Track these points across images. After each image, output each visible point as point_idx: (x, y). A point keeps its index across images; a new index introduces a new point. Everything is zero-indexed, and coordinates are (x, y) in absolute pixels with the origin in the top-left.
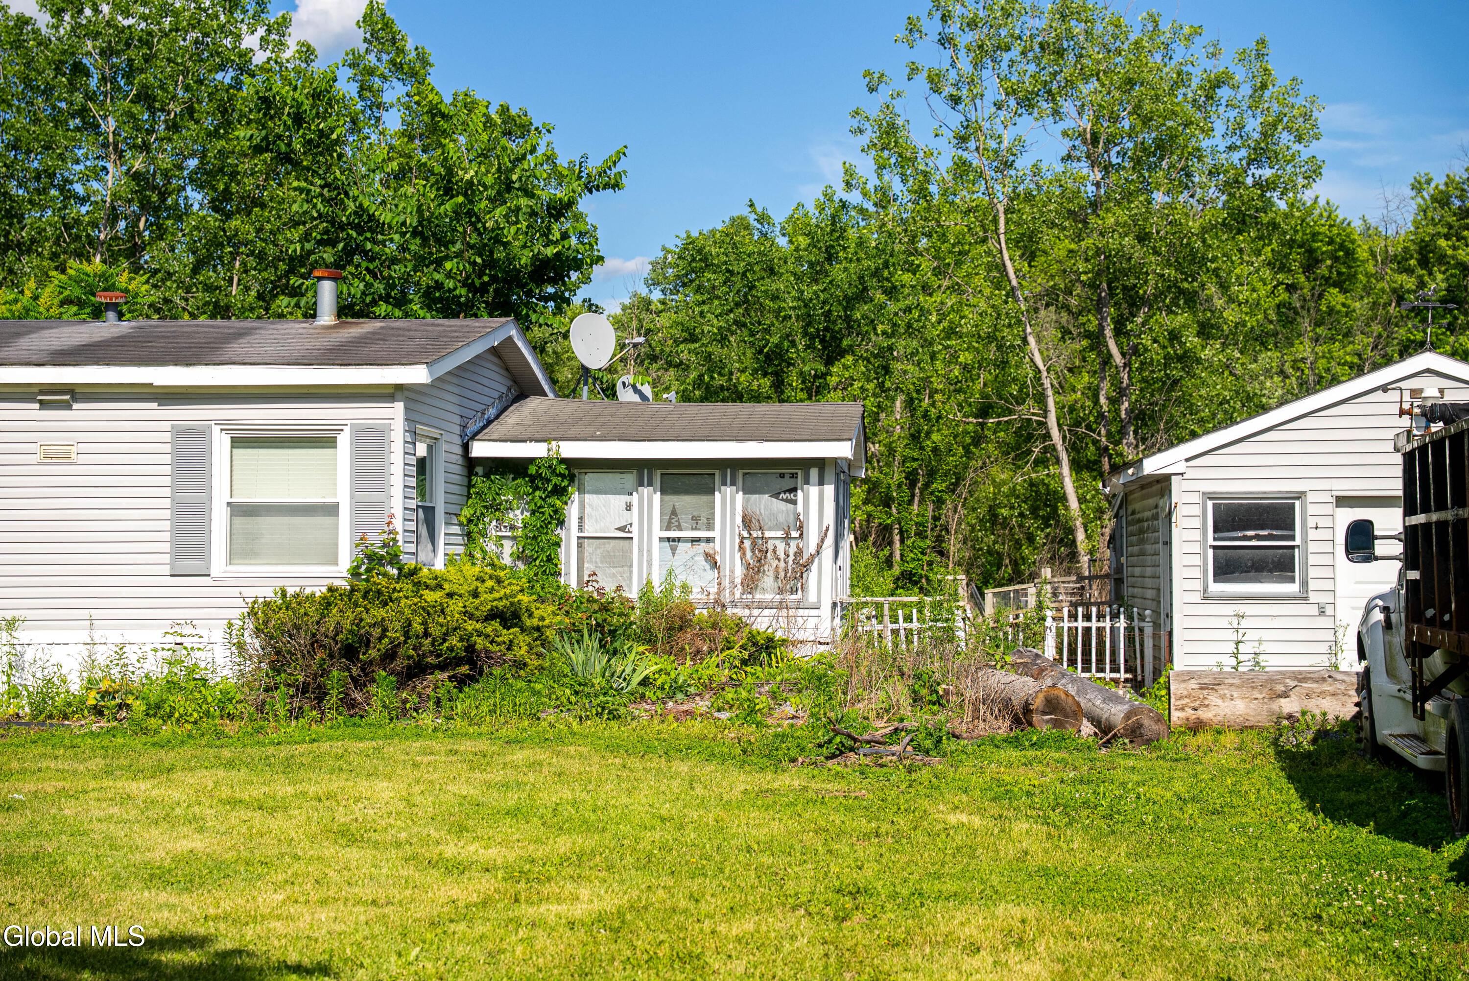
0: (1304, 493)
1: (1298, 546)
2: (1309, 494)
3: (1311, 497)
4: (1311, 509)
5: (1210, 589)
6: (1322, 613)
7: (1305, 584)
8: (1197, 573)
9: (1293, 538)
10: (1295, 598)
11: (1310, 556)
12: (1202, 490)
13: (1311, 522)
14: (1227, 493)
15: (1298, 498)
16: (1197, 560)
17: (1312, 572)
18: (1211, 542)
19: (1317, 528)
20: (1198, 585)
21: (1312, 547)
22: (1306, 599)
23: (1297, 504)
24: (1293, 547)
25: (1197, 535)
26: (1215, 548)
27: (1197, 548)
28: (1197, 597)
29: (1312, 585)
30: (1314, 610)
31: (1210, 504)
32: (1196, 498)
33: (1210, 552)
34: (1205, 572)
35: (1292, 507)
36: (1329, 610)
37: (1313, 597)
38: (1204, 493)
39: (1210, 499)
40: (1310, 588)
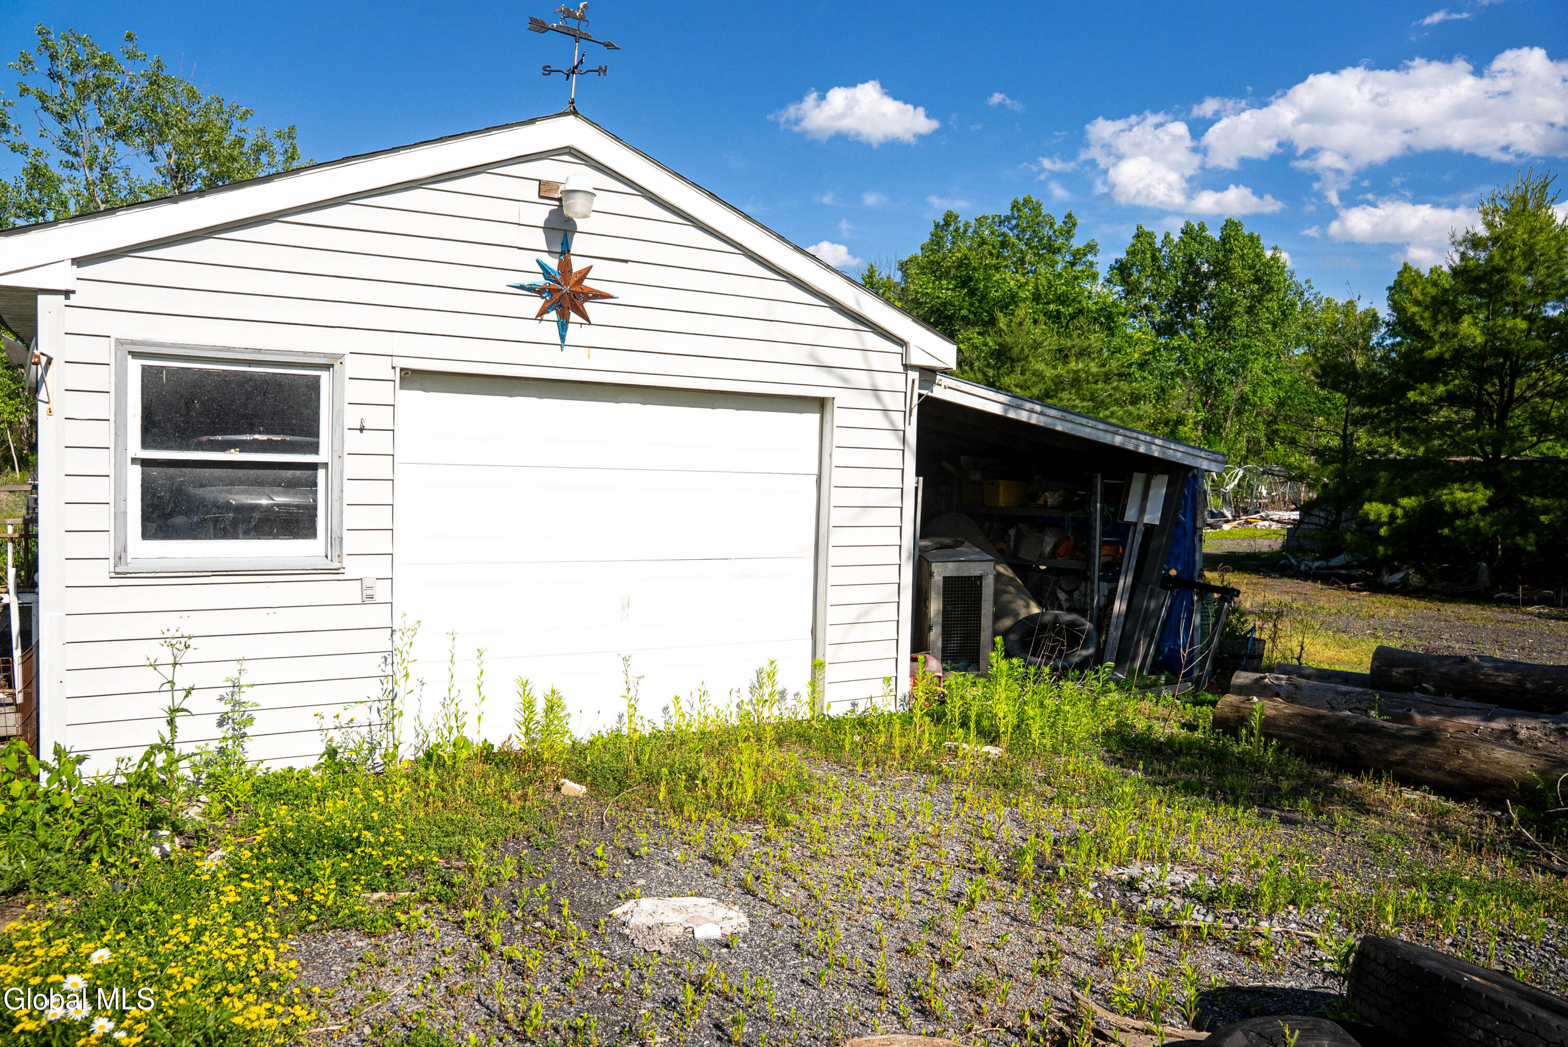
0: (340, 357)
1: (325, 465)
2: (349, 360)
3: (352, 366)
4: (353, 391)
5: (131, 553)
6: (368, 599)
7: (335, 542)
8: (103, 518)
9: (314, 448)
10: (316, 571)
11: (347, 485)
12: (115, 334)
13: (352, 417)
14: (174, 345)
15: (327, 367)
16: (103, 490)
17: (352, 518)
18: (135, 447)
19: (362, 430)
20: (104, 546)
21: (352, 467)
22: (336, 571)
23: (325, 376)
24: (314, 467)
25: (104, 434)
26: (145, 463)
27: (102, 462)
28: (101, 572)
29: (351, 543)
30: (353, 592)
31: (135, 367)
32: (104, 351)
33: (136, 472)
34: (120, 516)
35: (314, 385)
36: (382, 592)
37: (352, 567)
38: (120, 342)
39: (135, 355)
40: (347, 549)
